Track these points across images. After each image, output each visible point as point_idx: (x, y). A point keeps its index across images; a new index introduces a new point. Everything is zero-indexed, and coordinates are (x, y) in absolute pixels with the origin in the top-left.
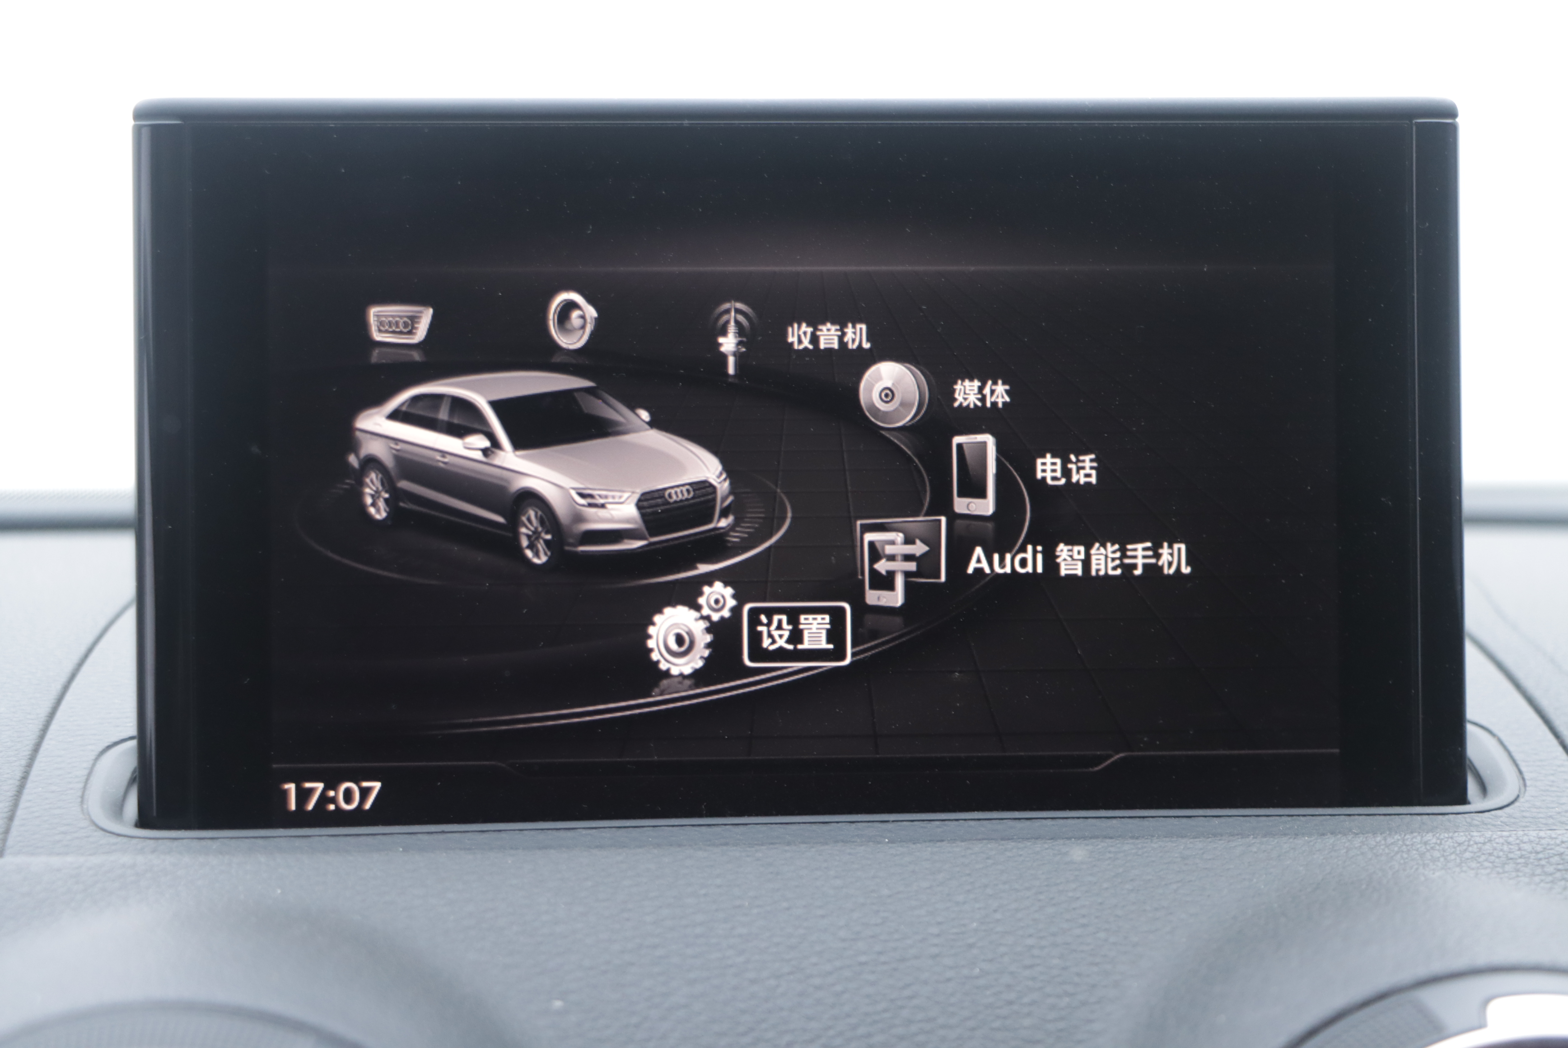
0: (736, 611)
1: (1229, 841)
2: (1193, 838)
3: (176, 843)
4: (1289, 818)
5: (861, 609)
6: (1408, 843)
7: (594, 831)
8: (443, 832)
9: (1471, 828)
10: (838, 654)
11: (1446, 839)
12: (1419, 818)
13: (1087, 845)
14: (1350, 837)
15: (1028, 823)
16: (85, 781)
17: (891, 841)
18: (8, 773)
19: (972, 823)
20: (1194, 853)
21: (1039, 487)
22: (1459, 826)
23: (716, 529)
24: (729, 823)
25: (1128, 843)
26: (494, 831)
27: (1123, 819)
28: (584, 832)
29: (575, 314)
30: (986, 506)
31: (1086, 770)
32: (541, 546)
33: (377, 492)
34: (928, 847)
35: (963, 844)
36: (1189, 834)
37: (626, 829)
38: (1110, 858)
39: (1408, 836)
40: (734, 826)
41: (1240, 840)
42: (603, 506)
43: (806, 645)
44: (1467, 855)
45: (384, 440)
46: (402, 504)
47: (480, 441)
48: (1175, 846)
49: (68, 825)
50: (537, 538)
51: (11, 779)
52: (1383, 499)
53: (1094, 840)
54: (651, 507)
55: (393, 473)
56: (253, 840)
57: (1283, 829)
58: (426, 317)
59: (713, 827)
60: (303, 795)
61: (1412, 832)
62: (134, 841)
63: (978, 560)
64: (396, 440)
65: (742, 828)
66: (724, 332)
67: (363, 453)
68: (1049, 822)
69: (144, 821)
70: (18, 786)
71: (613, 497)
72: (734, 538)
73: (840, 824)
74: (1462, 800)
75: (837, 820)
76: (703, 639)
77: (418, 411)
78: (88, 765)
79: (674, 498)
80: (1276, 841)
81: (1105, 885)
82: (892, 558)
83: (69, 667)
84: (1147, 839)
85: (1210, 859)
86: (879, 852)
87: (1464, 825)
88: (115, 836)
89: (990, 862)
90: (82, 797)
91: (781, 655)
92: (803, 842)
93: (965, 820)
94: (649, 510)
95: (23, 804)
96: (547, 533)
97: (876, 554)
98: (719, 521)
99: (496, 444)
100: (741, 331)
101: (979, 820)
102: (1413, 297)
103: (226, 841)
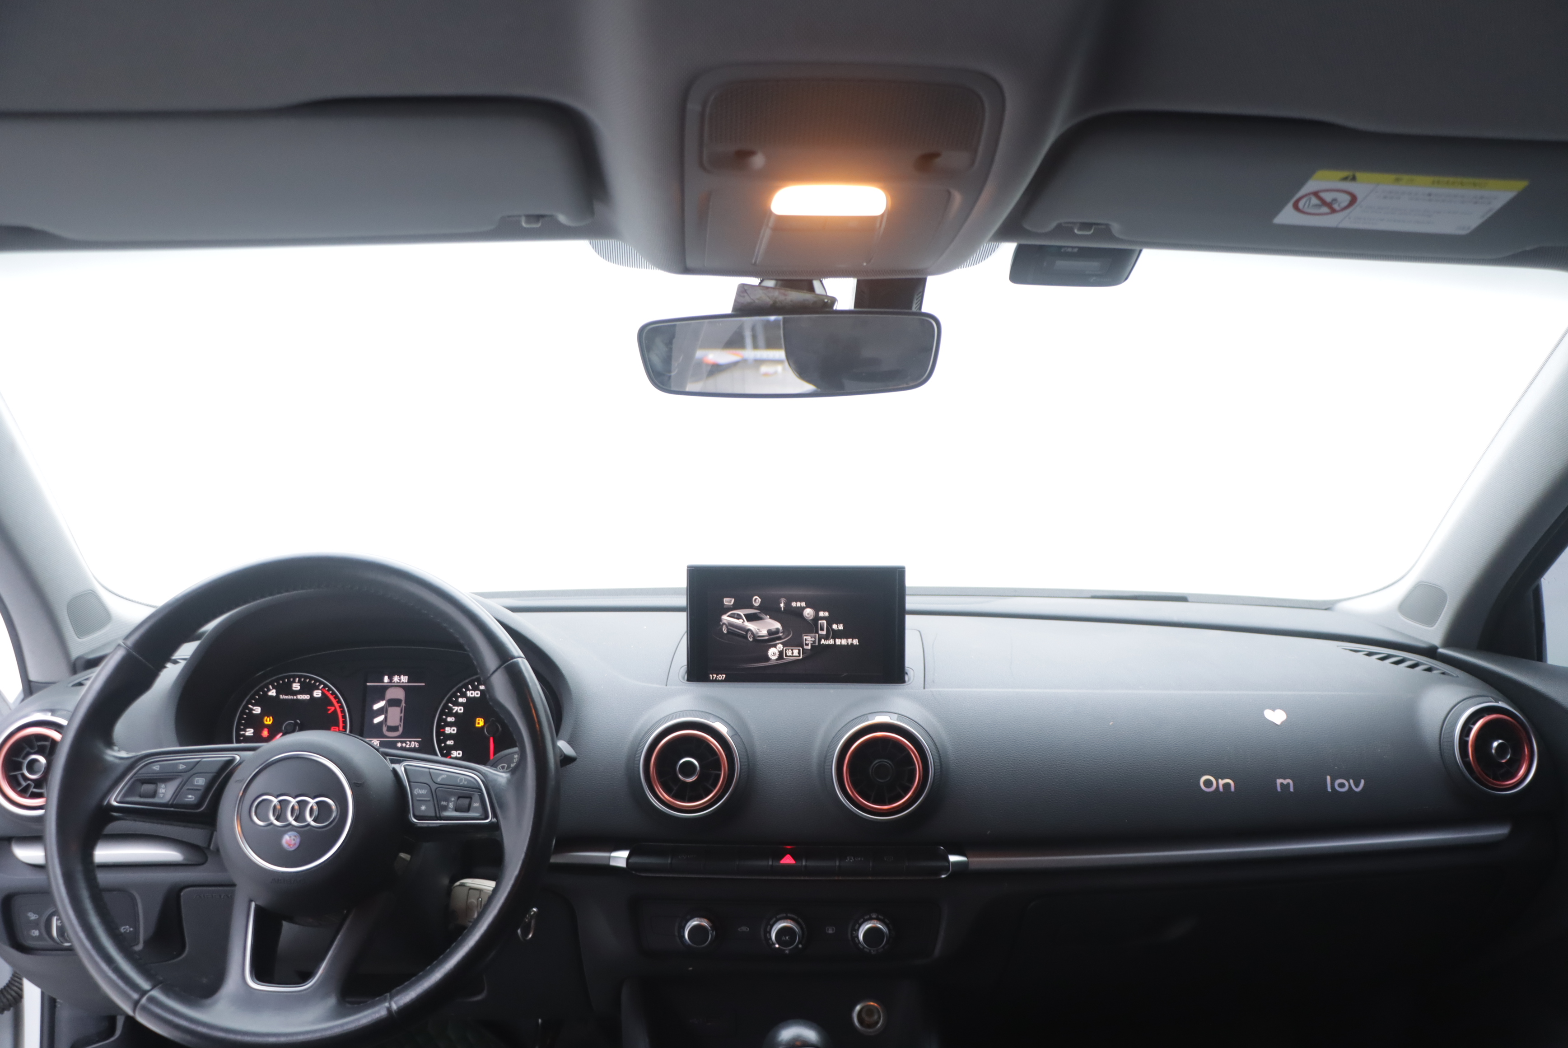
0: (783, 649)
5: (803, 649)
8: (735, 683)
10: (799, 656)
11: (899, 689)
16: (678, 673)
18: (667, 668)
21: (833, 630)
22: (901, 688)
23: (780, 636)
29: (757, 600)
30: (824, 632)
32: (751, 638)
33: (725, 628)
42: (761, 631)
43: (794, 655)
45: (726, 620)
47: (742, 621)
49: (676, 680)
54: (769, 631)
55: (728, 625)
58: (733, 600)
60: (713, 677)
63: (823, 642)
64: (728, 620)
66: (781, 603)
67: (723, 622)
69: (688, 680)
70: (669, 671)
71: (763, 630)
72: (783, 637)
76: (777, 653)
77: (732, 615)
78: (679, 671)
82: (808, 641)
83: (675, 654)
87: (904, 688)
90: (678, 676)
91: (790, 656)
95: (669, 676)
96: (752, 635)
97: (806, 640)
98: (780, 634)
99: (744, 621)
100: (784, 603)
103: (701, 684)
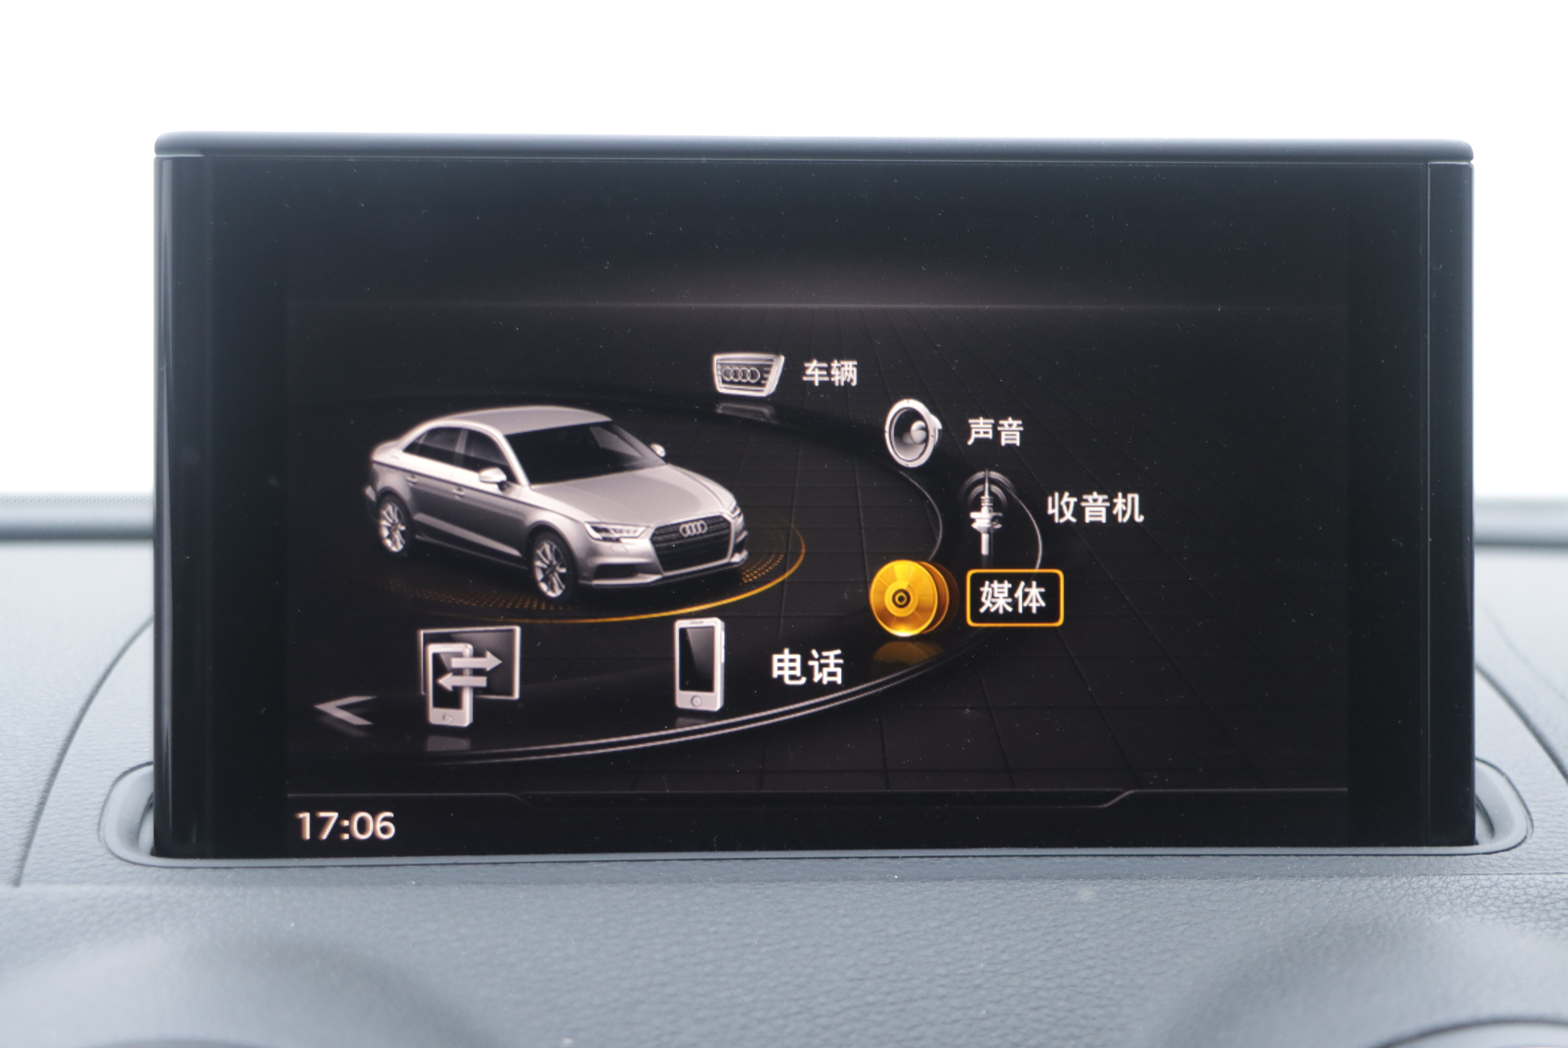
2: (1201, 875)
3: (191, 872)
4: (1297, 858)
6: (1416, 885)
7: (607, 863)
8: (456, 863)
9: (1478, 870)
11: (1452, 883)
12: (1426, 858)
13: (1095, 882)
14: (1354, 877)
16: (101, 807)
17: (900, 876)
18: (26, 799)
19: (982, 859)
21: (1048, 523)
22: (1466, 868)
23: (729, 564)
24: (741, 857)
25: (1136, 881)
26: (507, 863)
27: (1129, 857)
28: (596, 865)
31: (1094, 807)
32: (555, 579)
33: (393, 524)
34: (937, 883)
36: (1197, 874)
37: (636, 862)
38: (1117, 897)
39: (1413, 879)
40: (745, 860)
41: (1246, 877)
42: (617, 540)
43: (818, 679)
45: (401, 473)
46: (418, 537)
47: (496, 475)
48: (1182, 885)
49: (84, 853)
50: (552, 572)
51: (28, 804)
52: (1394, 540)
53: (1102, 876)
54: (665, 541)
55: (410, 506)
56: (267, 870)
57: (1290, 867)
59: (724, 860)
60: (318, 824)
61: (1418, 875)
62: (151, 869)
64: (413, 473)
65: (752, 863)
67: (381, 485)
68: (1058, 859)
69: (160, 849)
70: (35, 812)
71: (628, 532)
73: (850, 859)
74: (1469, 842)
75: (847, 854)
77: (434, 444)
78: (103, 792)
79: (689, 532)
80: (1283, 880)
85: (1216, 900)
86: (889, 887)
87: (1471, 867)
88: (132, 865)
89: (998, 898)
90: (99, 824)
92: (813, 880)
93: (974, 856)
94: (664, 545)
95: (40, 831)
96: (562, 566)
98: (732, 556)
99: (512, 478)
101: (988, 856)
102: (1425, 338)
103: (241, 871)
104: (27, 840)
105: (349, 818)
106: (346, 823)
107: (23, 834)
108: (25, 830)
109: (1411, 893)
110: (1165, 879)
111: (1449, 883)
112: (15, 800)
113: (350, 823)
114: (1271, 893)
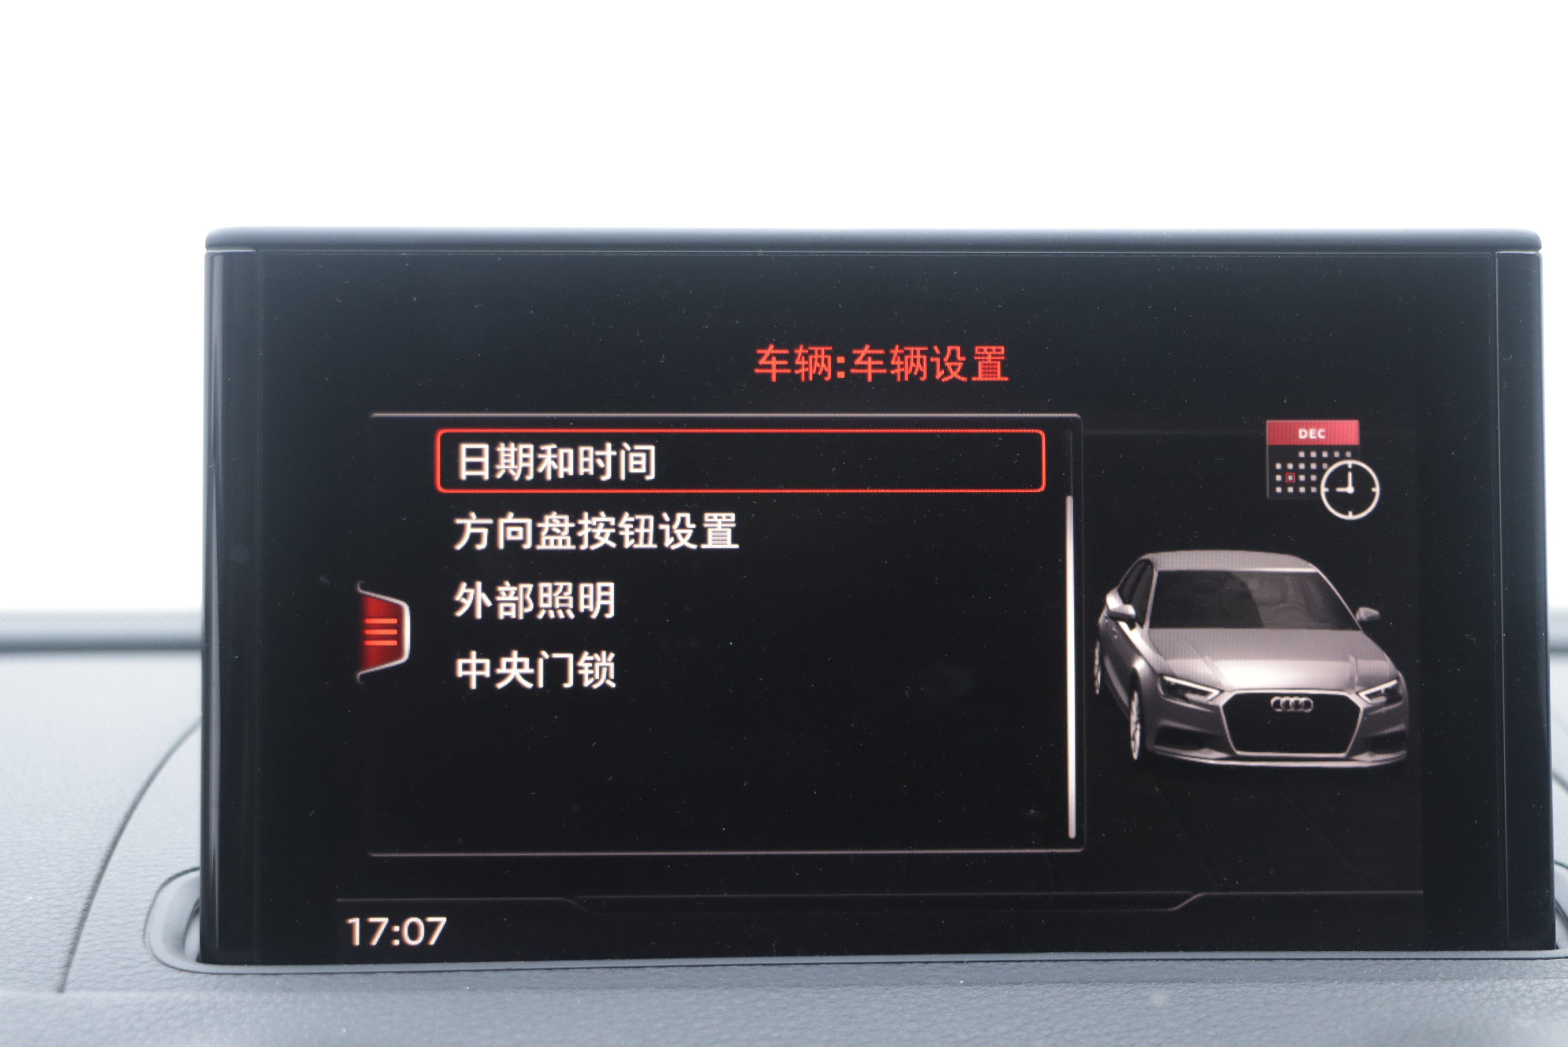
1: (1313, 987)
2: (1276, 983)
3: (239, 978)
4: (1374, 962)
6: (1497, 989)
7: (663, 969)
8: (509, 970)
9: (1561, 974)
11: (1536, 986)
12: (1507, 962)
13: (1168, 989)
14: (1437, 983)
15: (1106, 965)
16: (147, 913)
17: (968, 984)
18: (69, 905)
19: (1049, 964)
20: (1278, 999)
22: (1548, 972)
24: (801, 962)
25: (1209, 988)
26: (561, 969)
27: (1202, 962)
28: (653, 970)
31: (1164, 910)
34: (1005, 990)
35: (1041, 987)
36: (1271, 978)
37: (694, 969)
38: (1191, 1003)
39: (1497, 983)
40: (806, 965)
41: (1324, 985)
44: (1559, 1003)
48: (1258, 991)
49: (128, 959)
51: (72, 911)
52: (1467, 635)
53: (1175, 984)
56: (317, 976)
57: (1367, 973)
59: (784, 966)
60: (368, 930)
61: (1501, 979)
62: (197, 976)
65: (814, 968)
68: (1127, 964)
69: (206, 956)
70: (79, 918)
73: (914, 965)
74: (1550, 944)
75: (910, 960)
78: (150, 897)
80: (1362, 986)
81: (1187, 1031)
83: (131, 796)
84: (1229, 983)
85: (1294, 1005)
86: (955, 995)
87: (1554, 971)
88: (177, 971)
89: (1069, 1006)
90: (144, 930)
92: (877, 984)
93: (1041, 961)
95: (84, 938)
101: (1056, 961)
102: (1497, 430)
103: (290, 977)
104: (71, 946)
105: (401, 924)
106: (396, 929)
107: (67, 940)
108: (69, 937)
109: (1494, 997)
110: (1239, 983)
111: (1533, 986)
112: (59, 906)
113: (401, 929)
114: (1350, 997)
